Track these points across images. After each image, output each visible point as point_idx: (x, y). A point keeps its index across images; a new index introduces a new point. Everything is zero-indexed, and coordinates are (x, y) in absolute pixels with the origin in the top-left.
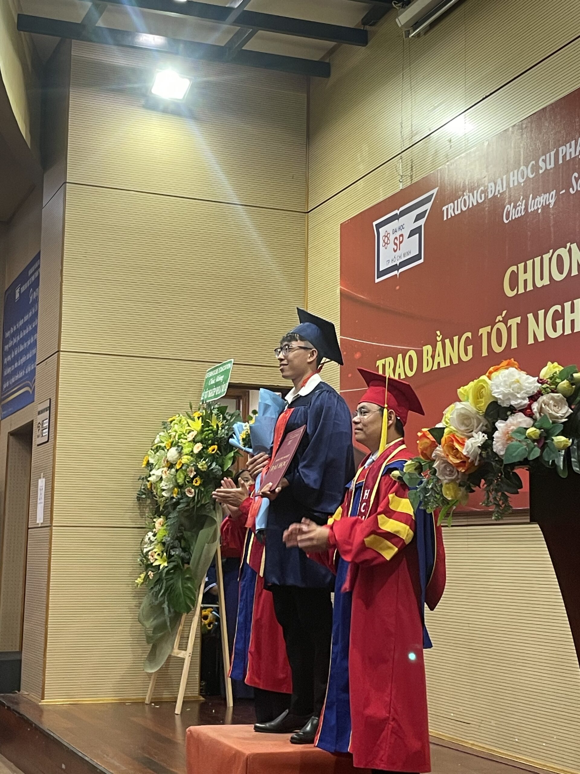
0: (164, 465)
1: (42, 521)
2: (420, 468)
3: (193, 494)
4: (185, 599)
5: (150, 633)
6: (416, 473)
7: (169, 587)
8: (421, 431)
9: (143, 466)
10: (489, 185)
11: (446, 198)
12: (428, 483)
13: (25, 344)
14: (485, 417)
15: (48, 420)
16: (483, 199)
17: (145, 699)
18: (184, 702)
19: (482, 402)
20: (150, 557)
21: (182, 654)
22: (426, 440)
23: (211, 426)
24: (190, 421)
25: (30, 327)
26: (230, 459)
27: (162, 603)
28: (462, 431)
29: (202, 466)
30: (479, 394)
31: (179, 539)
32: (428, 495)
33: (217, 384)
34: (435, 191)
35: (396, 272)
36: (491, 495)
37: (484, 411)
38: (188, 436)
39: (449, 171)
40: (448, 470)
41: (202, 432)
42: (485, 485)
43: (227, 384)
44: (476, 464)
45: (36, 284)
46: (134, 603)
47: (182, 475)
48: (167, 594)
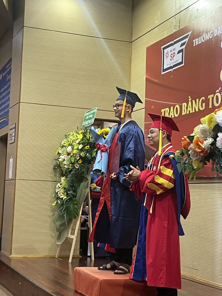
0: (66, 154)
1: (11, 177)
2: (182, 154)
3: (78, 167)
4: (74, 213)
5: (59, 227)
6: (181, 156)
7: (67, 207)
8: (183, 137)
9: (56, 154)
10: (215, 30)
11: (195, 36)
12: (186, 160)
13: (4, 99)
14: (213, 131)
15: (14, 133)
16: (212, 37)
17: (55, 256)
18: (73, 258)
19: (211, 124)
20: (59, 194)
21: (72, 237)
22: (186, 141)
23: (87, 137)
24: (77, 135)
25: (7, 92)
26: (95, 152)
27: (64, 214)
28: (202, 137)
29: (82, 154)
30: (210, 121)
31: (72, 186)
32: (186, 166)
33: (90, 119)
34: (190, 33)
35: (171, 70)
36: (214, 166)
37: (213, 128)
38: (76, 141)
39: (196, 23)
40: (196, 154)
41: (83, 139)
42: (212, 162)
43: (94, 119)
44: (208, 152)
45: (9, 73)
46: (51, 214)
47: (73, 158)
48: (66, 211)
